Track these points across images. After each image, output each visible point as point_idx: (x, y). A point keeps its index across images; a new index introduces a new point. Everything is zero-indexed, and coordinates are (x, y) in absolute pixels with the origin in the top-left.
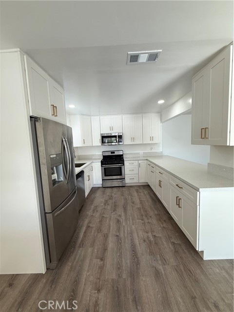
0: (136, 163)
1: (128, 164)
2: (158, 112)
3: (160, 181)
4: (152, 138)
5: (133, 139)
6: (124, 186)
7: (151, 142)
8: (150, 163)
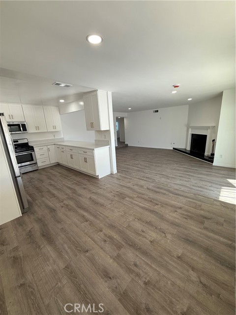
0: (45, 148)
1: (38, 150)
2: (57, 106)
3: (71, 155)
4: (54, 127)
5: (37, 128)
6: (37, 170)
7: (54, 130)
8: (59, 146)
